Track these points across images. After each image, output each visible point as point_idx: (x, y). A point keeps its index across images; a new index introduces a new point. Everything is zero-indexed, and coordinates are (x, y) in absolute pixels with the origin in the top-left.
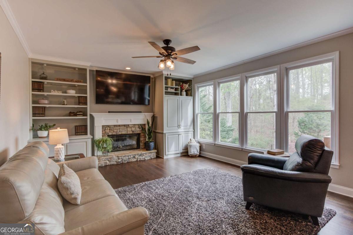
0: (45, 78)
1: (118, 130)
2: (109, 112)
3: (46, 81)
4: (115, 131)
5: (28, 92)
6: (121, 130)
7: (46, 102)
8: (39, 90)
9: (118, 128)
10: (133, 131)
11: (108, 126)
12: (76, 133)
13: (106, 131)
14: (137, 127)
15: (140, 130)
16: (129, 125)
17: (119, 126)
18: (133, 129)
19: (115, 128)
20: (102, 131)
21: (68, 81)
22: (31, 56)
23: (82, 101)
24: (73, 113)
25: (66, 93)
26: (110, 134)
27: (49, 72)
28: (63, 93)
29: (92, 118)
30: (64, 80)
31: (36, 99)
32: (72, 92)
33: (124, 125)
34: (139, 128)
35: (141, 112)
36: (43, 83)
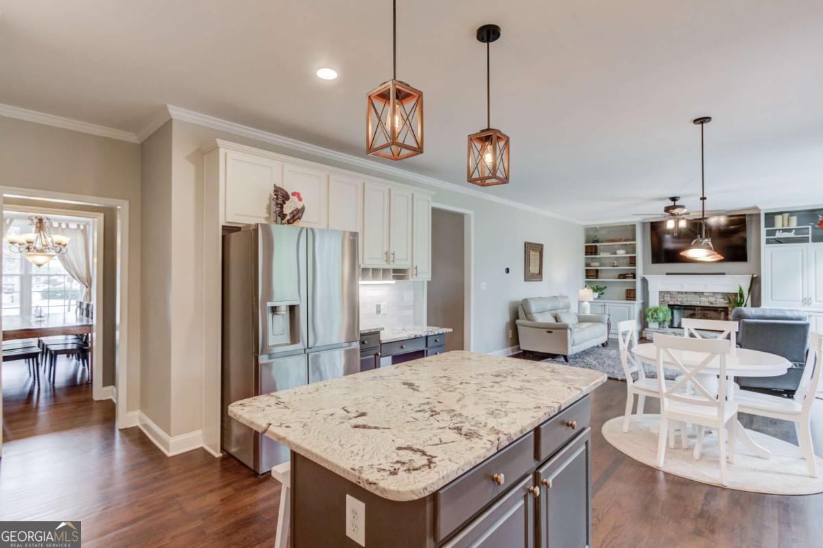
0: (597, 241)
1: (685, 300)
2: (667, 274)
3: (598, 244)
4: (679, 299)
5: (581, 257)
6: (689, 299)
7: (597, 264)
8: (591, 254)
9: (685, 295)
10: (711, 303)
11: (668, 292)
12: (627, 297)
13: (665, 298)
14: (720, 296)
15: (727, 302)
16: (703, 293)
17: (686, 293)
18: (712, 299)
19: (680, 295)
20: (660, 298)
21: (616, 241)
22: (584, 223)
23: (633, 261)
24: (623, 276)
25: (615, 253)
26: (672, 303)
27: (601, 235)
28: (611, 254)
29: (645, 281)
30: (613, 241)
31: (589, 261)
32: (621, 253)
33: (695, 293)
34: (724, 298)
35: (724, 274)
36: (596, 246)
